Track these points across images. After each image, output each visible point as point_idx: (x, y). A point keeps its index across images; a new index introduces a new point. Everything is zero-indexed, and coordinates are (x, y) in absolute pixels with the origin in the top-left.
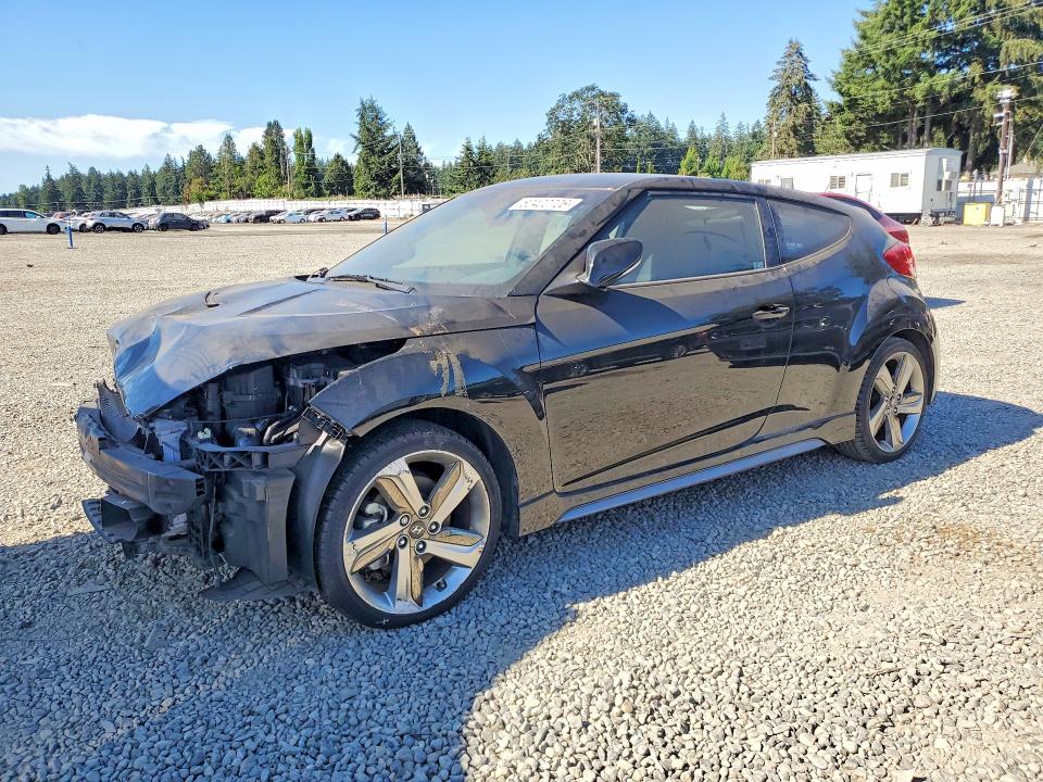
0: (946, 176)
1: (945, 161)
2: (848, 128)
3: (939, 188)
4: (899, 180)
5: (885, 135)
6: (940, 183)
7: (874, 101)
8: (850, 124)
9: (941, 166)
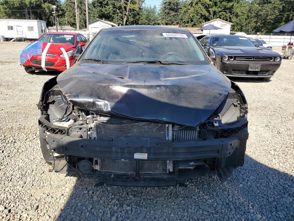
0: (44, 28)
1: (42, 24)
2: (5, 10)
3: (42, 32)
4: (31, 29)
5: (18, 14)
6: (42, 30)
7: (13, 3)
8: (6, 9)
9: (41, 25)
